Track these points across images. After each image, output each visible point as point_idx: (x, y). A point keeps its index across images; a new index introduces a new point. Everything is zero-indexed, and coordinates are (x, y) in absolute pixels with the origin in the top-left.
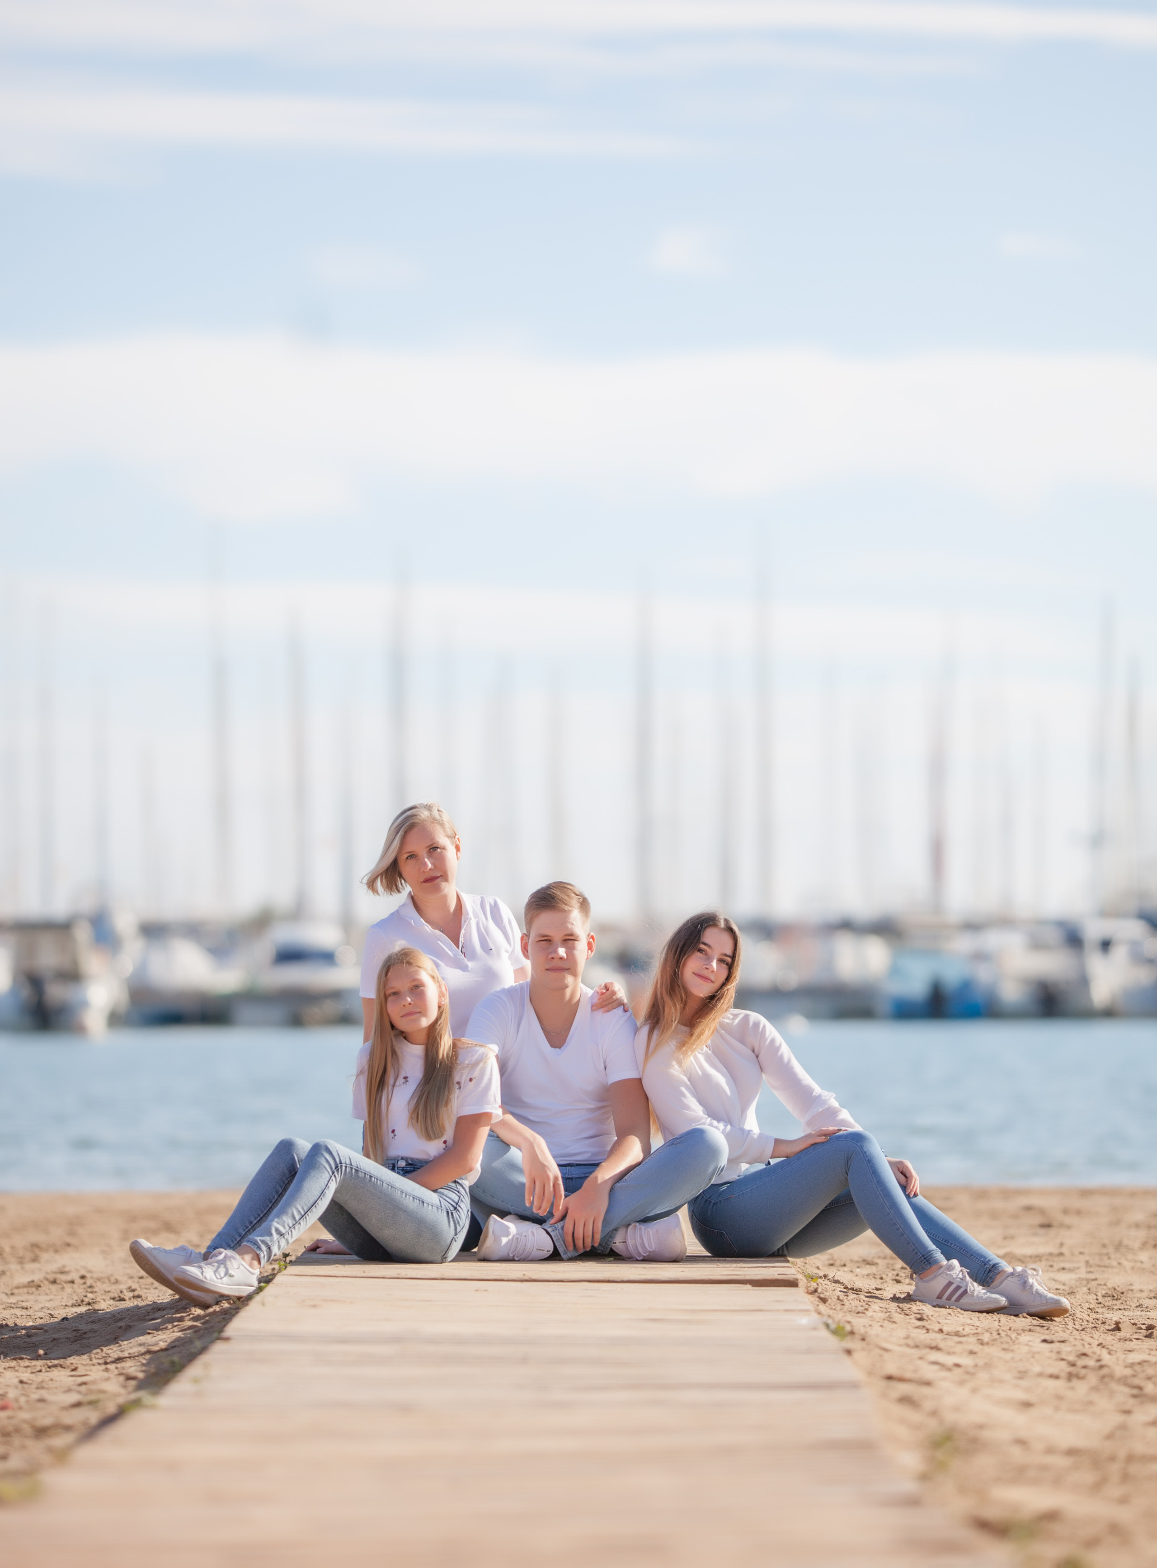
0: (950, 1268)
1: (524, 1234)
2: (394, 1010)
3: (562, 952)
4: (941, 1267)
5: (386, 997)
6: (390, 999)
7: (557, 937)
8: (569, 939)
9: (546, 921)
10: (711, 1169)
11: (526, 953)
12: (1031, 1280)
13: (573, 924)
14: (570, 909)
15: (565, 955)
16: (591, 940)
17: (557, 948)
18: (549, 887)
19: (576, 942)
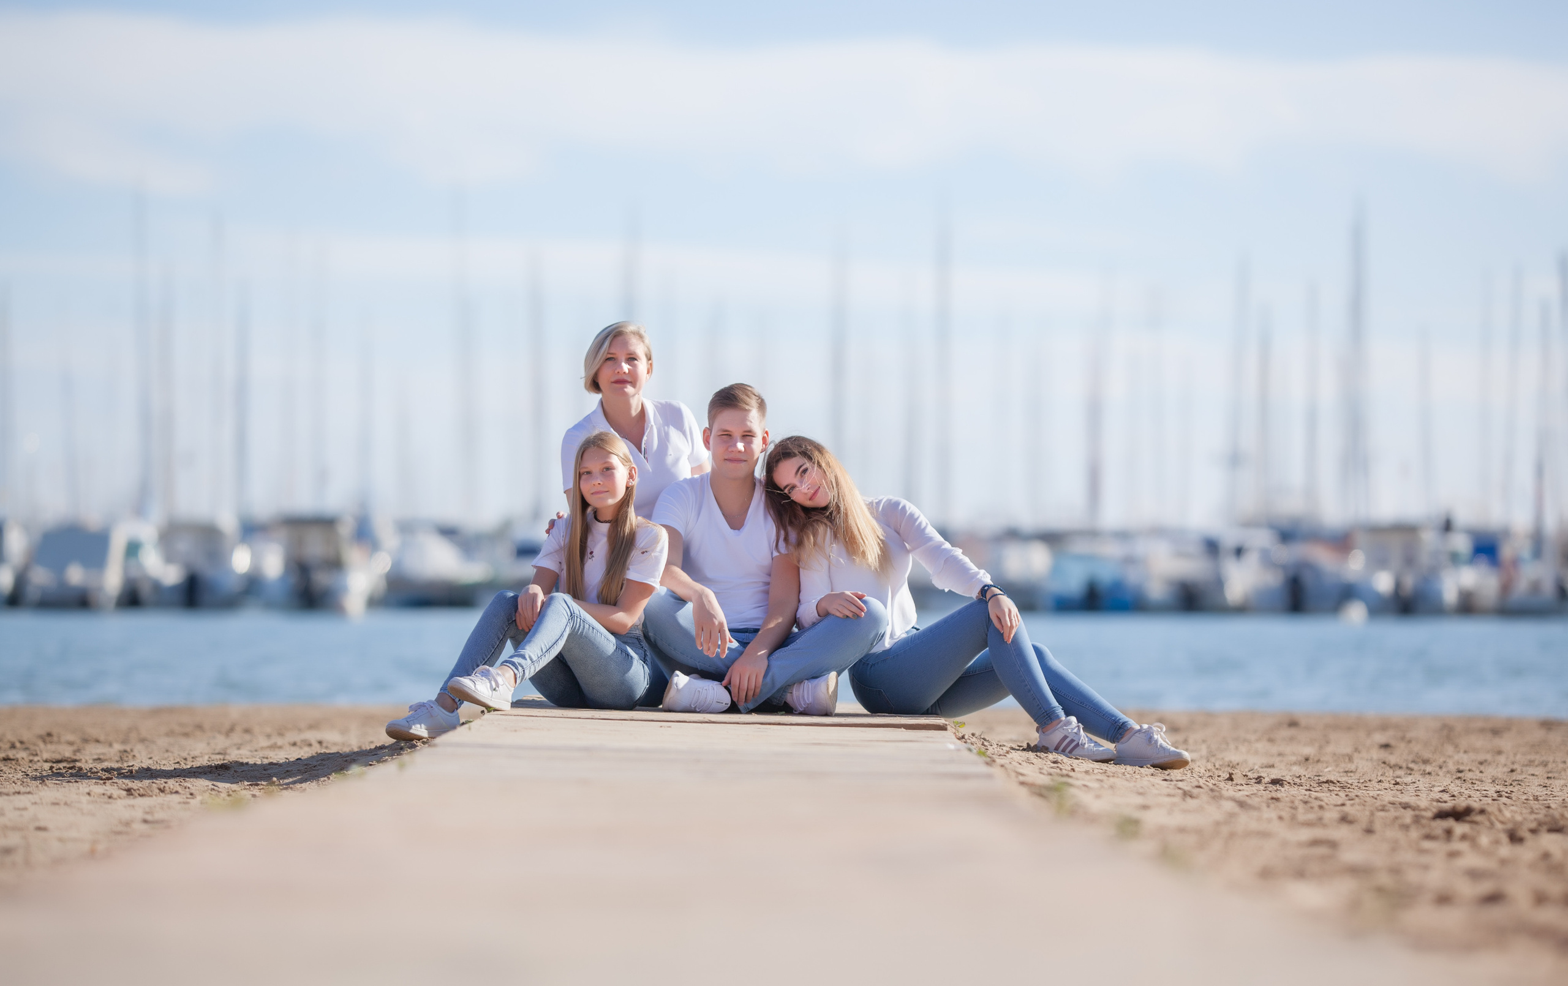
0: (1069, 723)
1: (705, 688)
2: (587, 488)
3: (740, 446)
4: (1061, 721)
5: (580, 475)
6: (584, 477)
7: (737, 433)
8: (748, 435)
9: (728, 419)
10: (872, 636)
11: (707, 445)
12: (1155, 736)
13: (751, 422)
14: (750, 408)
15: (743, 449)
16: (766, 435)
17: (737, 442)
18: (732, 388)
19: (754, 438)
